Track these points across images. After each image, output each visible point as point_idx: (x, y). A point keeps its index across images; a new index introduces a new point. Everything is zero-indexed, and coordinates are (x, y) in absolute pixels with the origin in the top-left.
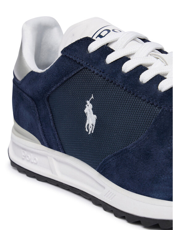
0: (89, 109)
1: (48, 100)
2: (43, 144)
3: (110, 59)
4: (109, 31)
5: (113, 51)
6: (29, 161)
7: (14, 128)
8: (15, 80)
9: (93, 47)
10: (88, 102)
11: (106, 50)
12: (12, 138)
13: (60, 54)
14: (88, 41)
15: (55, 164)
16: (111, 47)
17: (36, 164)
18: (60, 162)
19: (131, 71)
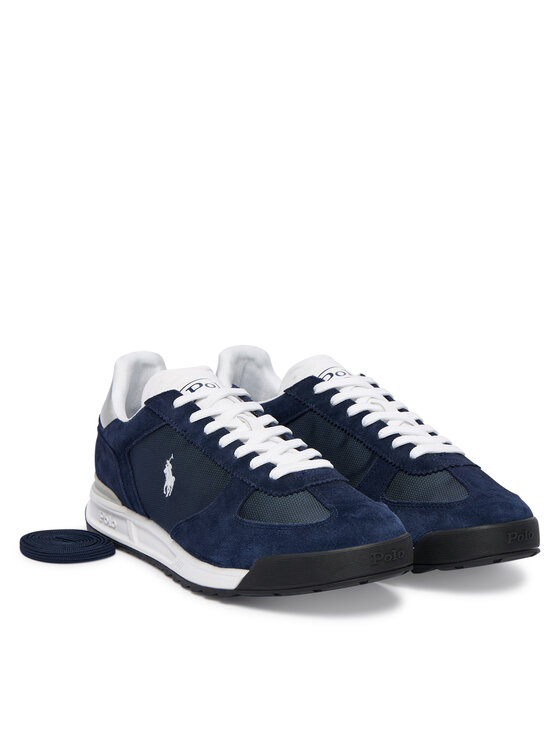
0: (168, 469)
1: (129, 454)
2: (123, 505)
3: (195, 417)
4: (201, 385)
5: (199, 409)
6: (106, 525)
7: (95, 484)
8: (100, 427)
9: (178, 403)
10: (168, 462)
11: (192, 407)
12: (91, 496)
13: (143, 405)
14: (175, 394)
15: (134, 530)
16: (198, 404)
17: (114, 528)
18: (139, 527)
19: (212, 433)
